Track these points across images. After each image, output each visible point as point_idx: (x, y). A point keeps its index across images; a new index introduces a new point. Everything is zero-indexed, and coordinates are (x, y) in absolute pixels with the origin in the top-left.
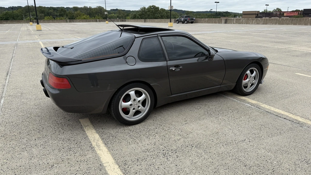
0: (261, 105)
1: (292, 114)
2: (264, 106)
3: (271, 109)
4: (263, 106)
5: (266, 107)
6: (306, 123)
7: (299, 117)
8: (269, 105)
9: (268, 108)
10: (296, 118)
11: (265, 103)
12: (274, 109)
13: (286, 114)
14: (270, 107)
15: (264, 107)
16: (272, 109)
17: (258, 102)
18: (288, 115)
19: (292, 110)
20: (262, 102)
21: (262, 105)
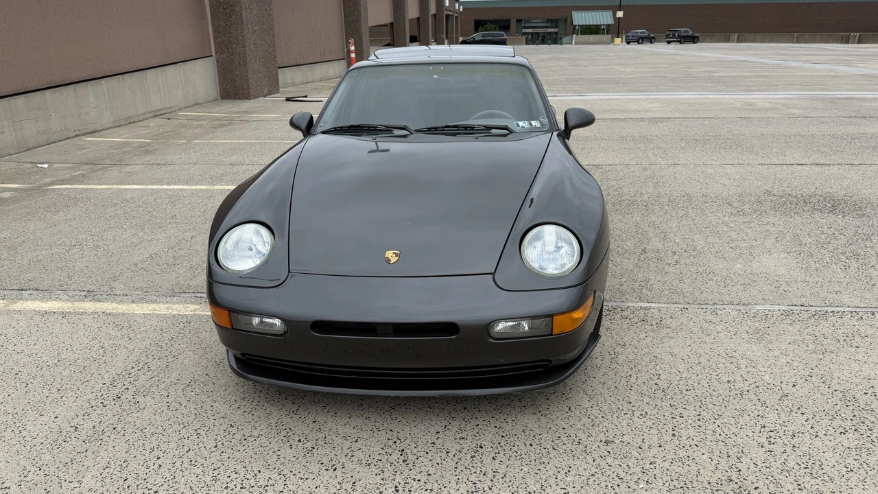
0: (197, 307)
1: (108, 311)
3: (166, 306)
4: (193, 307)
5: (182, 306)
6: (75, 303)
7: (91, 311)
8: (174, 316)
9: (176, 306)
10: (99, 305)
11: (189, 320)
12: (157, 308)
13: (124, 307)
14: (170, 311)
15: (188, 305)
16: (161, 309)
18: (120, 306)
19: (105, 327)
21: (195, 310)
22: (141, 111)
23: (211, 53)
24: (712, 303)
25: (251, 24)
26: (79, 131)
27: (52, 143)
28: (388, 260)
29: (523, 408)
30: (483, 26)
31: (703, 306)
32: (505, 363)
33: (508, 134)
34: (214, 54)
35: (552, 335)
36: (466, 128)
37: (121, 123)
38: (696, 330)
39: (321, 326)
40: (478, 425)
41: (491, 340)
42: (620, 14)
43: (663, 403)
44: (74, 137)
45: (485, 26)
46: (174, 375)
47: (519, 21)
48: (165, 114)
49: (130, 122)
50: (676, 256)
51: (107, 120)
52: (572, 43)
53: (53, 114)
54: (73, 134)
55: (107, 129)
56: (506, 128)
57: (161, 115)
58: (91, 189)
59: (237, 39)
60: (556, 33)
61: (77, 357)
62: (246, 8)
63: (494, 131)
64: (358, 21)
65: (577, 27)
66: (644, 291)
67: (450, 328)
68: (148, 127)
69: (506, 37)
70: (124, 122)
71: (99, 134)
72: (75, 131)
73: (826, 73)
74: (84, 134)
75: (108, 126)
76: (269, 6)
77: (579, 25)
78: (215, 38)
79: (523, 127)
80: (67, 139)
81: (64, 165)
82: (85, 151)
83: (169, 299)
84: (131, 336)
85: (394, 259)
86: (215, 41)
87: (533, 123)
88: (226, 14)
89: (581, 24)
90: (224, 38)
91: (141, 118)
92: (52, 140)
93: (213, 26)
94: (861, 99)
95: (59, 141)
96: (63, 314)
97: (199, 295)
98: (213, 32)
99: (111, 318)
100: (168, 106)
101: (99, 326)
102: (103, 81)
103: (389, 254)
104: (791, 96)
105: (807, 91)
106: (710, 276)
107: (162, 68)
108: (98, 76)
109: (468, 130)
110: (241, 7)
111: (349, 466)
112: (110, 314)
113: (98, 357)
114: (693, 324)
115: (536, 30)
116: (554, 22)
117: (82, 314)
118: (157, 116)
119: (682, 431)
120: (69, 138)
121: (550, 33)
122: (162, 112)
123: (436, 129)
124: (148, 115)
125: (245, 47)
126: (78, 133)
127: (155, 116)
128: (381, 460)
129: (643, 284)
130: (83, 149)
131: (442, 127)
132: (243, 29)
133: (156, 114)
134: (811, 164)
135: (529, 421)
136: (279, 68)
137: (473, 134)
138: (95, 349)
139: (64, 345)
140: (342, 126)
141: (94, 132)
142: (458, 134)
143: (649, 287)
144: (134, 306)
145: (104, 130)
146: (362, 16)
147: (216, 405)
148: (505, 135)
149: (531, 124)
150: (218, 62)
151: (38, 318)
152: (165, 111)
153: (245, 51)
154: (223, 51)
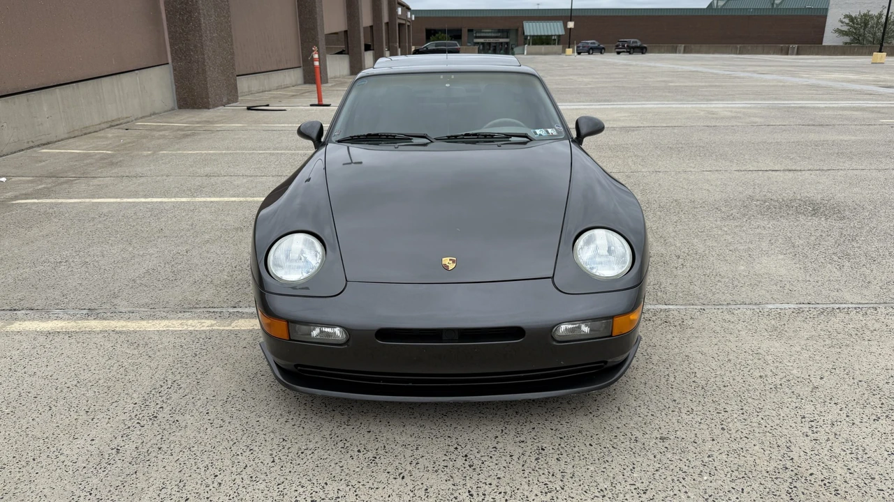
0: (213, 322)
1: (117, 329)
2: (206, 324)
3: (180, 322)
4: (208, 322)
5: (196, 321)
6: (79, 322)
7: (98, 329)
8: (191, 332)
9: (190, 322)
10: (105, 323)
11: (208, 336)
12: (170, 324)
13: (134, 324)
14: (186, 327)
15: (203, 321)
16: (175, 325)
17: (230, 328)
18: (129, 324)
19: (119, 346)
20: (220, 332)
21: (212, 325)
22: (97, 121)
23: (168, 60)
24: (726, 303)
25: (210, 31)
26: (33, 142)
27: (4, 155)
28: (446, 267)
29: (574, 411)
30: (434, 35)
31: (718, 307)
32: (566, 365)
33: (528, 142)
34: (170, 61)
35: (611, 336)
36: (485, 136)
37: (76, 133)
38: (718, 329)
39: (386, 334)
40: (534, 428)
41: (555, 343)
42: (571, 25)
43: (705, 400)
44: (27, 149)
45: (437, 35)
46: (208, 392)
47: (470, 31)
48: (121, 124)
49: (85, 133)
50: (680, 260)
51: (62, 131)
52: (523, 54)
53: (5, 125)
54: (26, 145)
55: (62, 140)
56: (525, 136)
57: (117, 125)
58: (61, 203)
59: (195, 46)
60: (507, 43)
61: (97, 378)
62: (204, 14)
63: (513, 139)
64: (314, 28)
65: (529, 38)
66: (659, 294)
67: (515, 332)
68: (107, 138)
69: (459, 47)
70: (80, 133)
71: (54, 146)
72: (28, 142)
73: (775, 83)
74: (38, 146)
75: (63, 136)
76: (227, 13)
77: (530, 36)
78: (172, 45)
79: (540, 135)
80: (20, 151)
81: (24, 178)
82: (43, 163)
83: (180, 315)
84: (150, 354)
85: (452, 266)
86: (171, 48)
87: (550, 131)
88: (183, 20)
89: (532, 34)
90: (181, 45)
91: (97, 128)
92: (4, 153)
93: (170, 33)
94: (814, 108)
95: (12, 153)
96: (69, 334)
97: (212, 310)
98: (169, 38)
99: (124, 336)
100: (125, 115)
101: (112, 345)
102: (57, 90)
103: (446, 261)
104: (749, 106)
105: (761, 100)
106: (718, 278)
107: (118, 76)
108: (51, 85)
109: (488, 138)
110: (199, 13)
111: (416, 473)
112: (121, 332)
113: (121, 377)
114: (713, 324)
115: (488, 40)
116: (505, 32)
117: (90, 333)
118: (113, 126)
119: (731, 425)
120: (23, 150)
121: (501, 43)
122: (118, 122)
123: (456, 137)
124: (103, 126)
125: (204, 55)
126: (31, 144)
127: (111, 126)
128: (447, 466)
129: (657, 287)
130: (40, 162)
131: (462, 135)
132: (201, 36)
133: (113, 124)
134: (783, 170)
135: (582, 422)
136: (238, 76)
137: (493, 142)
138: (115, 369)
139: (79, 365)
140: (359, 134)
141: (48, 143)
142: (478, 142)
143: (663, 290)
144: (144, 323)
145: (59, 141)
146: (318, 24)
147: (261, 419)
148: (525, 143)
149: (547, 132)
150: (174, 70)
151: (42, 339)
152: (121, 121)
153: (204, 59)
154: (181, 58)
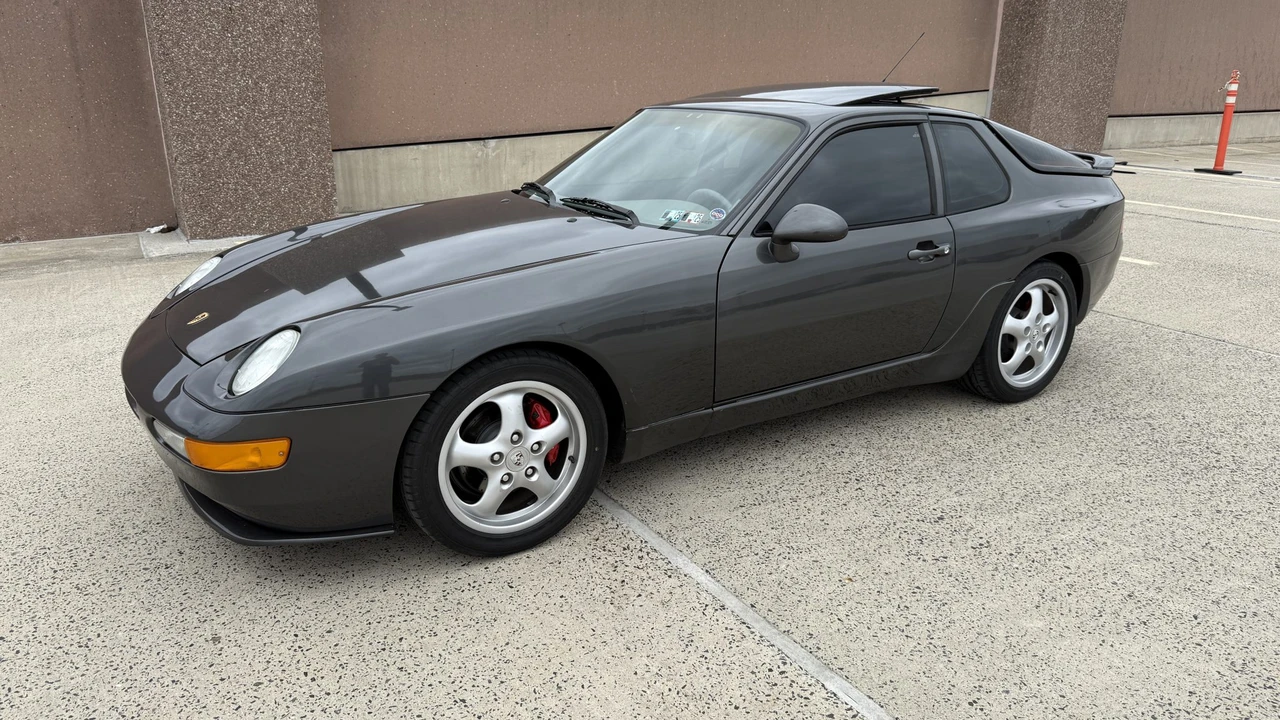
23: (988, 84)
33: (631, 225)
34: (991, 87)
35: (191, 463)
59: (1028, 67)
78: (999, 64)
79: (669, 219)
86: (997, 69)
87: (692, 216)
88: (1022, 28)
90: (1010, 65)
93: (1000, 46)
98: (999, 55)
123: (578, 201)
125: (1036, 79)
132: (1040, 52)
136: (1110, 117)
149: (686, 217)
150: (994, 100)
153: (1035, 85)
154: (1005, 83)
